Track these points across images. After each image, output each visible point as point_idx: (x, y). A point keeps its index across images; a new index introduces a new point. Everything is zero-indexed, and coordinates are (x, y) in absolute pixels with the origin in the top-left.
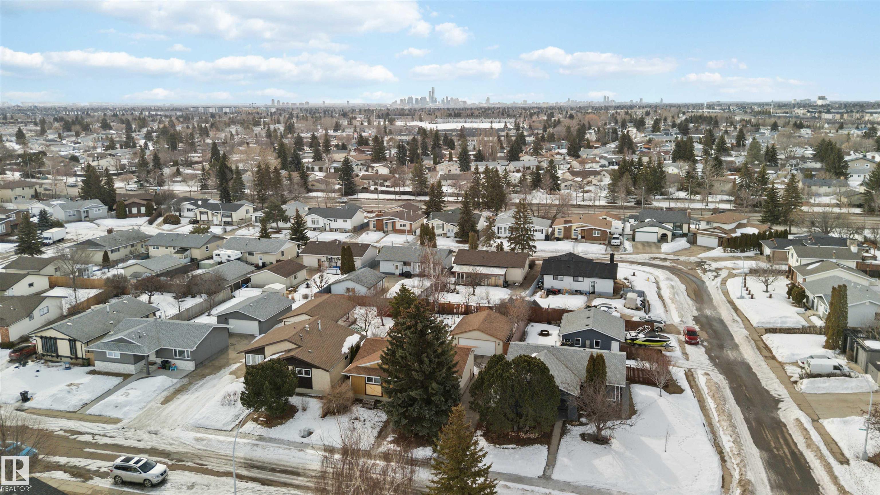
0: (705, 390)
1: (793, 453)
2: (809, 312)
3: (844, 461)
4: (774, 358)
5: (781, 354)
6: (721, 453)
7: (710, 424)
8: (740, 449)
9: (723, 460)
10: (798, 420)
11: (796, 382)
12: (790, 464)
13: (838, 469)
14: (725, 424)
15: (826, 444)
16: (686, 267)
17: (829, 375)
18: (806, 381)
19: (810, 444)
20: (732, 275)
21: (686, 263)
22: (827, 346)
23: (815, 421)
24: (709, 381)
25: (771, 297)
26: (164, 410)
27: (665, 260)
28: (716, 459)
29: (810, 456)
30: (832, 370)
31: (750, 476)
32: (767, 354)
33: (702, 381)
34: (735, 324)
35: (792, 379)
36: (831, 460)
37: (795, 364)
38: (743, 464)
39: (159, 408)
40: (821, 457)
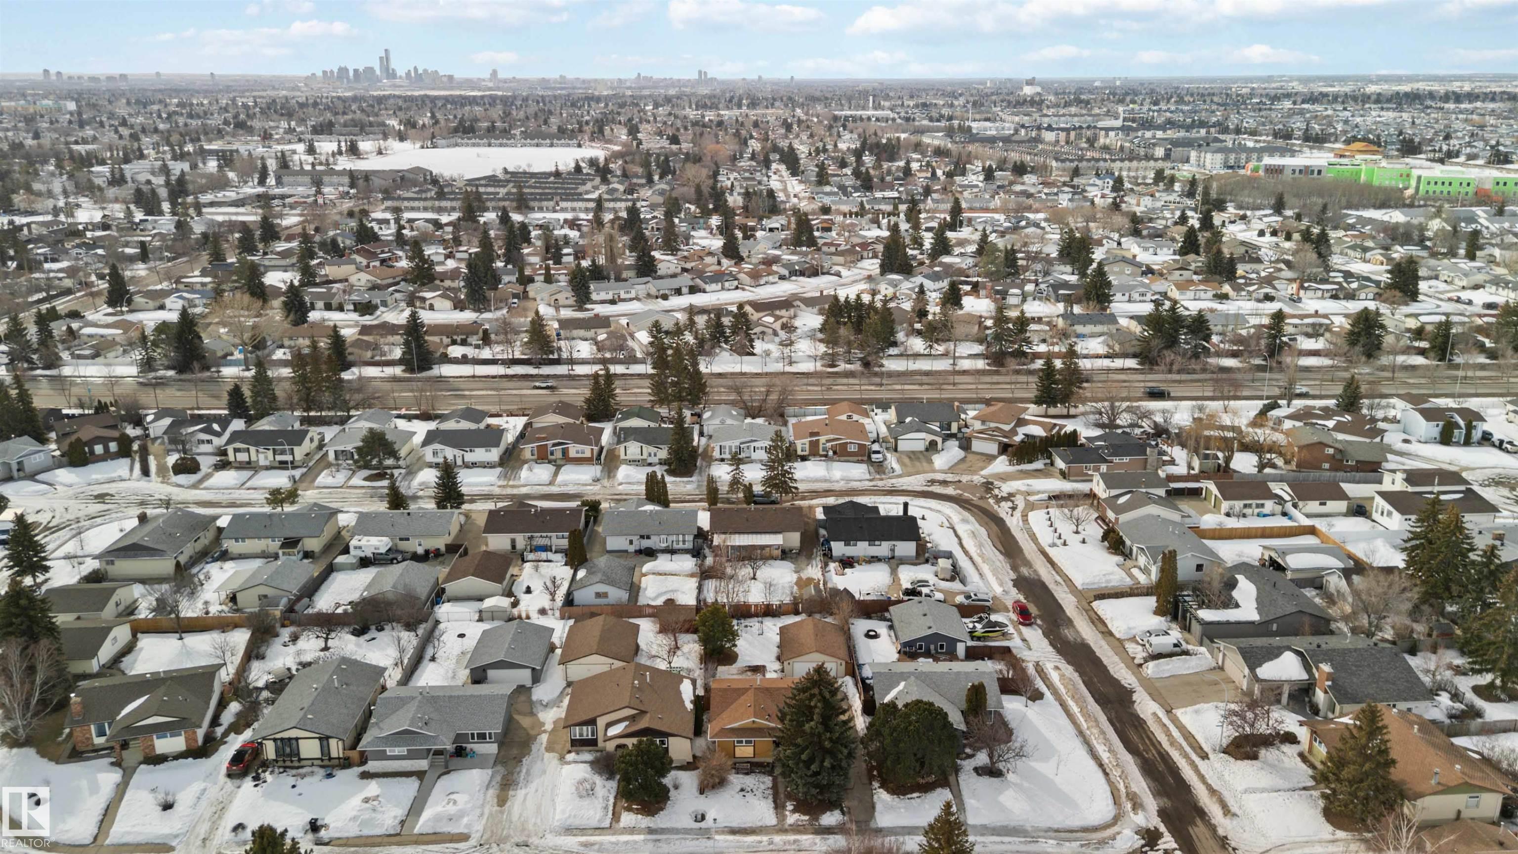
0: (1062, 690)
1: (1159, 753)
2: (1129, 563)
3: (1205, 756)
4: (1111, 634)
5: (1118, 628)
6: (1101, 765)
7: (1081, 733)
8: (1117, 759)
9: (1106, 774)
10: (1155, 714)
11: (1140, 665)
12: (1161, 767)
13: (1202, 765)
14: (1095, 731)
15: (1186, 739)
16: (974, 495)
17: (1170, 655)
18: (1151, 664)
19: (1173, 742)
20: (1031, 506)
21: (971, 487)
22: (1158, 612)
23: (1169, 712)
24: (1062, 676)
25: (1084, 542)
26: (509, 813)
27: (944, 483)
28: (1100, 774)
29: (1175, 755)
30: (1171, 649)
31: (1134, 788)
32: (1104, 629)
33: (1055, 677)
34: (1059, 588)
35: (1137, 661)
36: (1194, 757)
37: (1133, 639)
38: (1124, 776)
39: (502, 813)
40: (1186, 756)
